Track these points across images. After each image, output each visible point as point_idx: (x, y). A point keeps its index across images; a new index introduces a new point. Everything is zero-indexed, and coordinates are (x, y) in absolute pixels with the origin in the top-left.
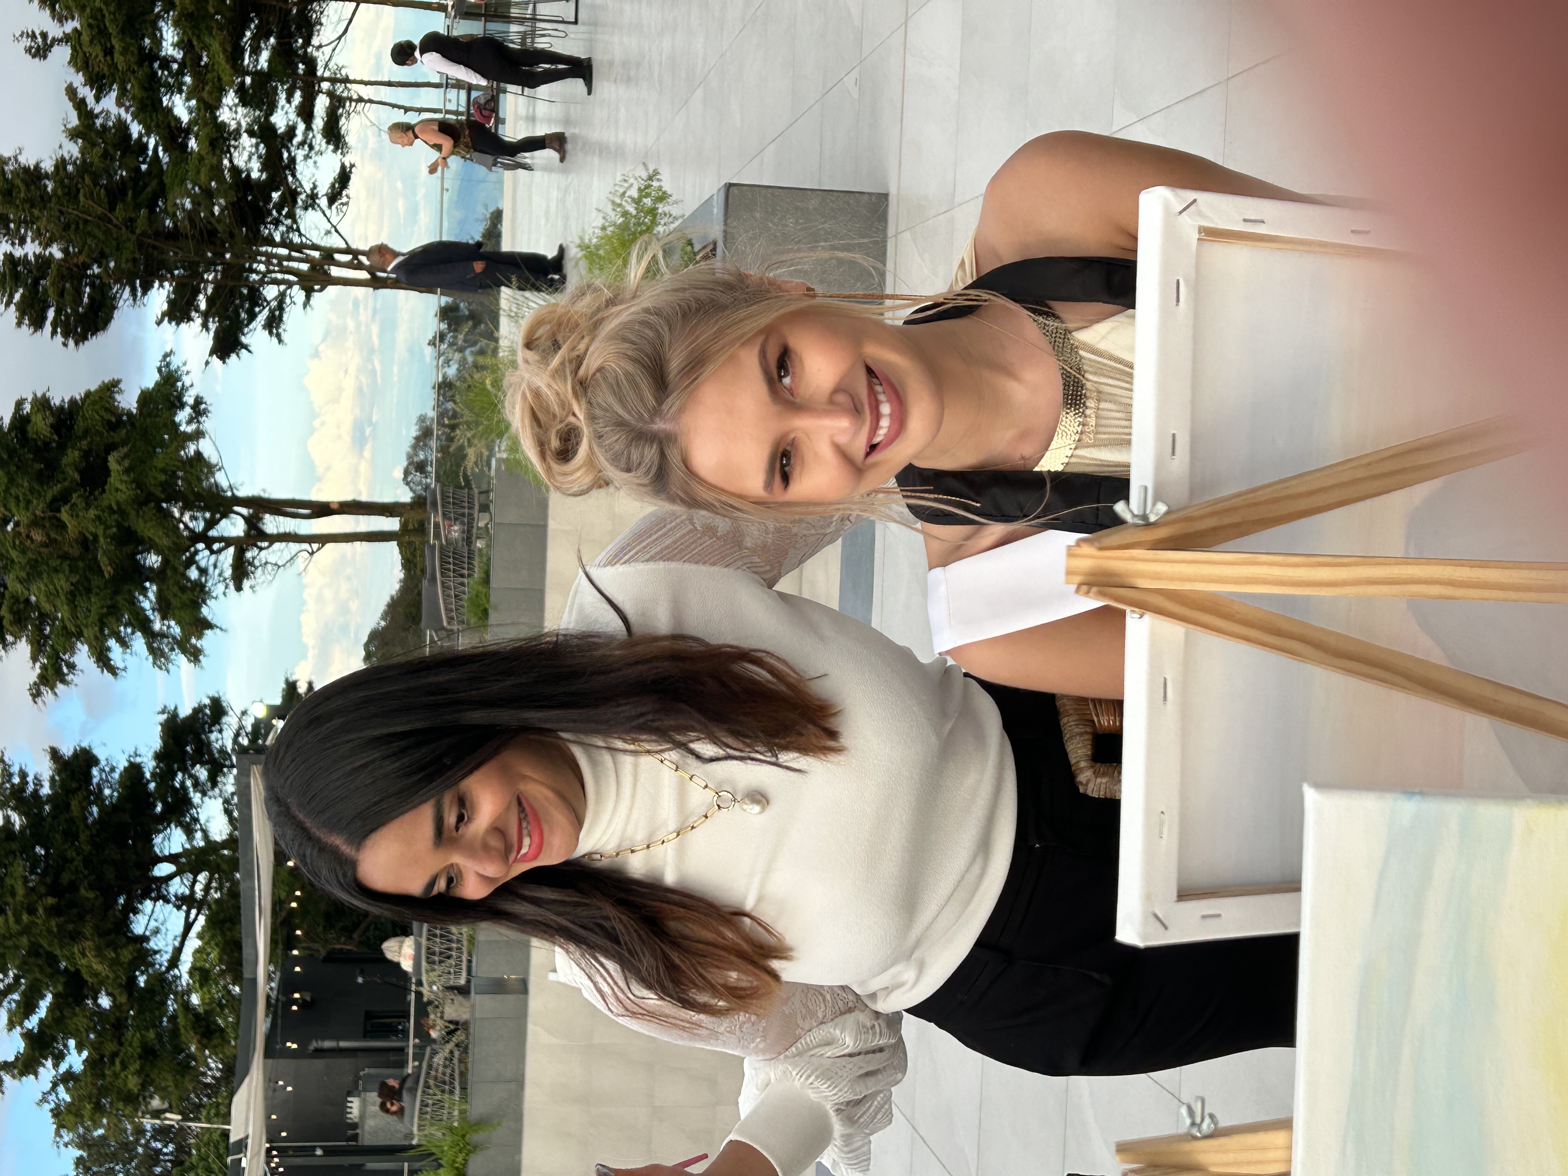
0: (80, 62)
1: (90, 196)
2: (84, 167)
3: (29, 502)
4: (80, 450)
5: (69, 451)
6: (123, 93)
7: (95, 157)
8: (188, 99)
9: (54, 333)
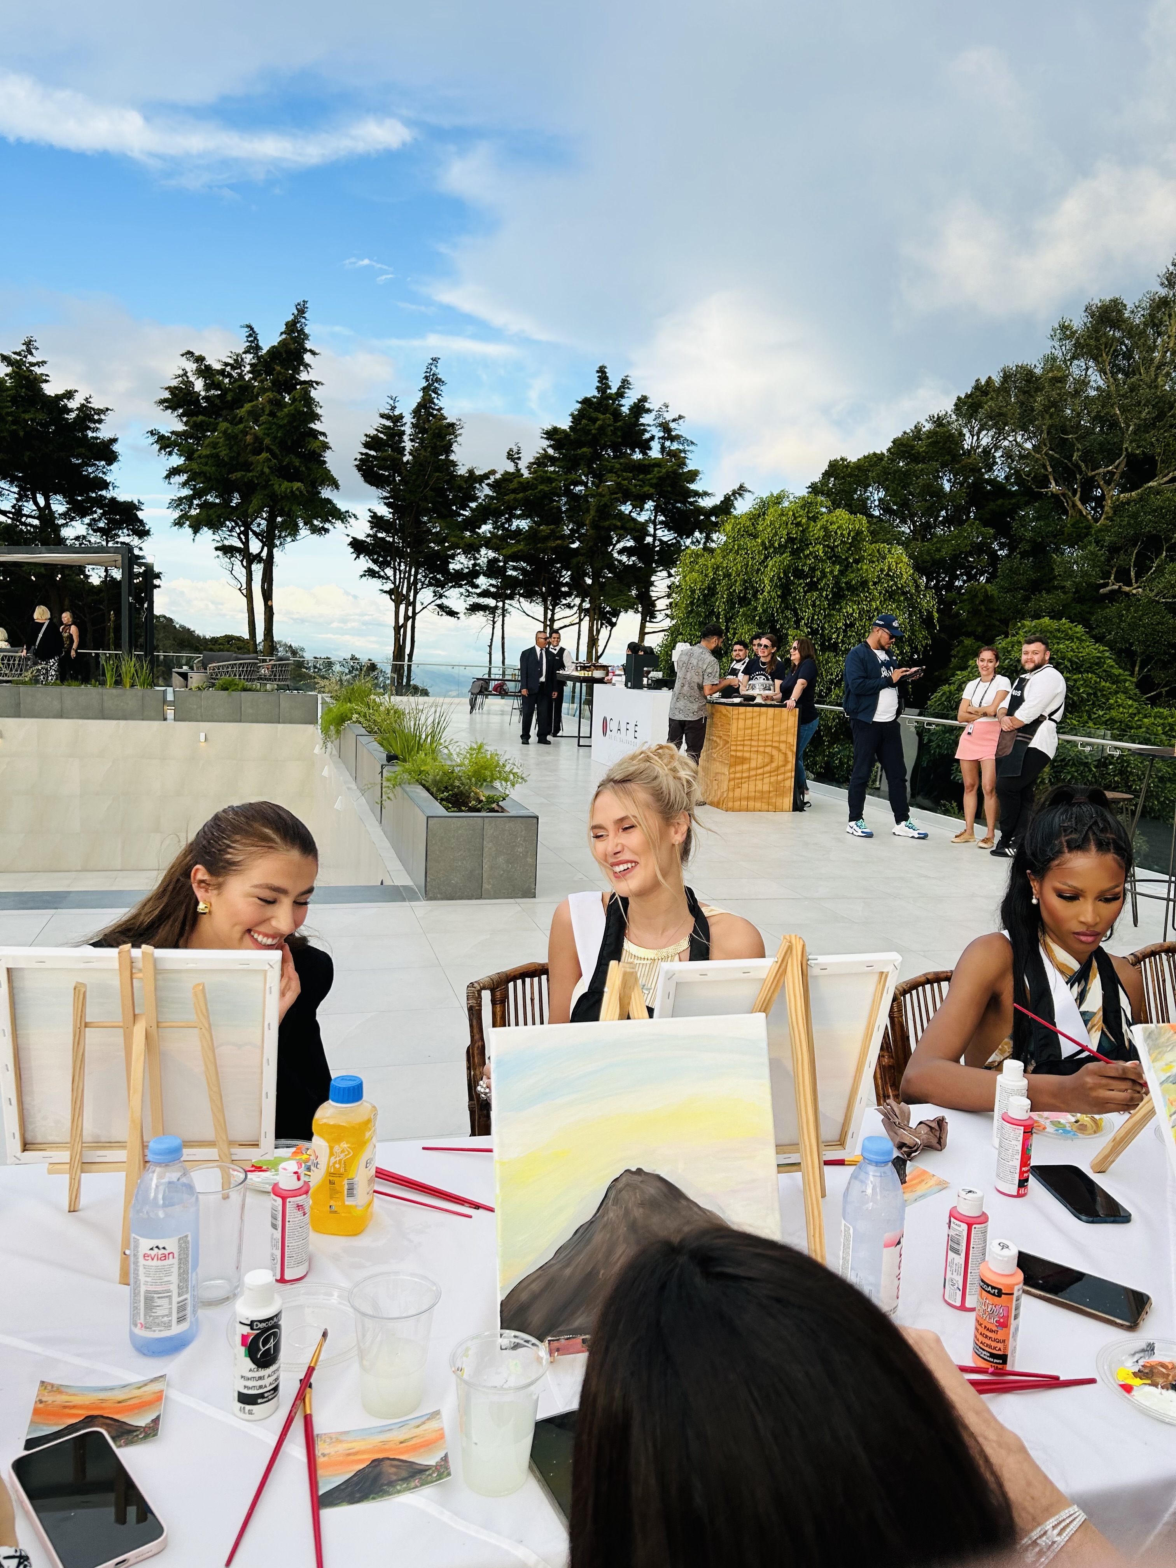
0: (508, 477)
1: (438, 478)
2: (453, 477)
3: (268, 435)
4: (300, 466)
5: (298, 460)
6: (492, 498)
7: (459, 482)
8: (490, 532)
9: (362, 454)
